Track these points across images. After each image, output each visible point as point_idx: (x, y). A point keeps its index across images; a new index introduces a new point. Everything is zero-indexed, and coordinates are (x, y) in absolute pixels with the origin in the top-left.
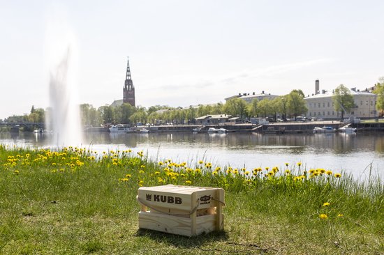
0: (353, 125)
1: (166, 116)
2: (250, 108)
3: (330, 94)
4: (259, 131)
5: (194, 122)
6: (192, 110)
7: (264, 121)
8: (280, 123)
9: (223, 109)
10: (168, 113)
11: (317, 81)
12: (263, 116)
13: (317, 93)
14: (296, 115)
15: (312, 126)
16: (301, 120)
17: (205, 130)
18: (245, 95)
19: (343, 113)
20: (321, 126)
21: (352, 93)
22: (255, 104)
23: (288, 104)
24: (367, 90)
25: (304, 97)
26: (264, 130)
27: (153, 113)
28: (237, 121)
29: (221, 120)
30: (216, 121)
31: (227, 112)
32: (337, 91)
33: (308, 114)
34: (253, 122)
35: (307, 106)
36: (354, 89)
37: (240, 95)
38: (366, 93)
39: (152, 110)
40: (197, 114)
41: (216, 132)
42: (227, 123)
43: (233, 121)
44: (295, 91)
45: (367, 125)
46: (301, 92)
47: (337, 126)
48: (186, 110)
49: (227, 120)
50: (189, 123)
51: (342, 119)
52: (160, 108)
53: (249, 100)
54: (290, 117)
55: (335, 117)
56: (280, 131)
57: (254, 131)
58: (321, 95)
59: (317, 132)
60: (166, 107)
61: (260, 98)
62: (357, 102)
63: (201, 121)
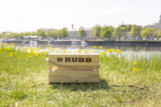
0: (86, 41)
1: (10, 36)
2: (46, 34)
3: (77, 30)
4: (50, 43)
5: (23, 38)
6: (22, 34)
7: (52, 39)
8: (58, 40)
9: (35, 34)
10: (11, 35)
11: (73, 25)
12: (52, 37)
13: (72, 29)
14: (65, 37)
15: (71, 42)
16: (66, 39)
17: (28, 42)
18: (45, 28)
19: (82, 37)
20: (74, 41)
21: (85, 30)
22: (49, 32)
23: (62, 33)
24: (90, 29)
25: (67, 30)
26: (52, 43)
27: (4, 34)
28: (42, 39)
29: (35, 38)
30: (32, 39)
31: (37, 35)
32: (80, 28)
33: (69, 37)
34: (48, 39)
35: (69, 34)
36: (86, 28)
37: (42, 29)
38: (90, 30)
39: (4, 33)
40: (24, 35)
41: (33, 43)
42: (37, 40)
43: (39, 39)
44: (64, 28)
45: (91, 42)
46: (66, 28)
47: (80, 42)
48: (20, 34)
49: (37, 38)
50: (21, 39)
51: (82, 39)
52: (7, 32)
53: (46, 31)
54: (62, 38)
55: (79, 38)
56: (59, 44)
58: (74, 30)
59: (73, 44)
60: (10, 32)
61: (51, 30)
62: (87, 33)
63: (26, 39)
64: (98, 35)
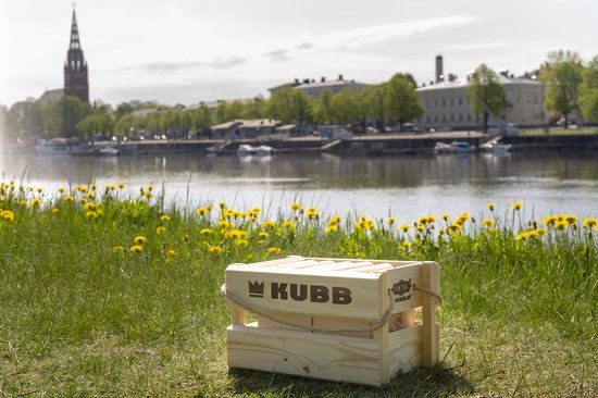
0: (505, 140)
1: (153, 121)
2: (316, 107)
3: (462, 82)
4: (334, 150)
5: (208, 133)
6: (204, 110)
7: (342, 133)
8: (373, 135)
9: (264, 109)
10: (157, 116)
11: (439, 59)
12: (342, 122)
13: (439, 80)
14: (402, 121)
15: (433, 142)
16: (410, 130)
17: (232, 150)
18: (307, 82)
19: (486, 117)
20: (448, 141)
21: (503, 81)
22: (326, 100)
23: (387, 101)
24: (527, 76)
25: (415, 86)
26: (343, 149)
27: (126, 117)
28: (293, 132)
29: (262, 130)
30: (251, 132)
31: (272, 114)
32: (475, 76)
33: (424, 120)
34: (323, 133)
35: (421, 104)
36: (505, 74)
37: (297, 83)
38: (527, 81)
39: (124, 109)
40: (214, 118)
41: (253, 153)
42: (273, 137)
43: (284, 132)
44: (399, 76)
45: (530, 139)
46: (409, 78)
47: (476, 141)
48: (193, 111)
49: (273, 130)
50: (198, 135)
51: (485, 128)
52: (140, 106)
53: (315, 91)
54: (391, 124)
55: (474, 124)
56: (373, 151)
57: (327, 151)
58: (445, 85)
59: (441, 152)
60: (151, 105)
61: (336, 88)
62: (510, 97)
63: (223, 132)
64: (564, 105)
